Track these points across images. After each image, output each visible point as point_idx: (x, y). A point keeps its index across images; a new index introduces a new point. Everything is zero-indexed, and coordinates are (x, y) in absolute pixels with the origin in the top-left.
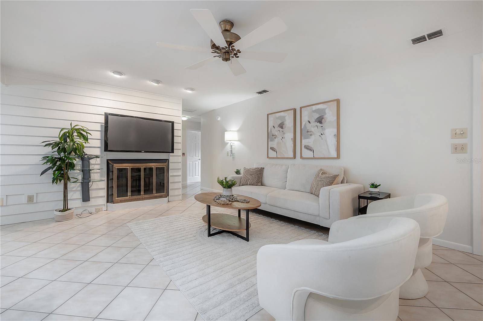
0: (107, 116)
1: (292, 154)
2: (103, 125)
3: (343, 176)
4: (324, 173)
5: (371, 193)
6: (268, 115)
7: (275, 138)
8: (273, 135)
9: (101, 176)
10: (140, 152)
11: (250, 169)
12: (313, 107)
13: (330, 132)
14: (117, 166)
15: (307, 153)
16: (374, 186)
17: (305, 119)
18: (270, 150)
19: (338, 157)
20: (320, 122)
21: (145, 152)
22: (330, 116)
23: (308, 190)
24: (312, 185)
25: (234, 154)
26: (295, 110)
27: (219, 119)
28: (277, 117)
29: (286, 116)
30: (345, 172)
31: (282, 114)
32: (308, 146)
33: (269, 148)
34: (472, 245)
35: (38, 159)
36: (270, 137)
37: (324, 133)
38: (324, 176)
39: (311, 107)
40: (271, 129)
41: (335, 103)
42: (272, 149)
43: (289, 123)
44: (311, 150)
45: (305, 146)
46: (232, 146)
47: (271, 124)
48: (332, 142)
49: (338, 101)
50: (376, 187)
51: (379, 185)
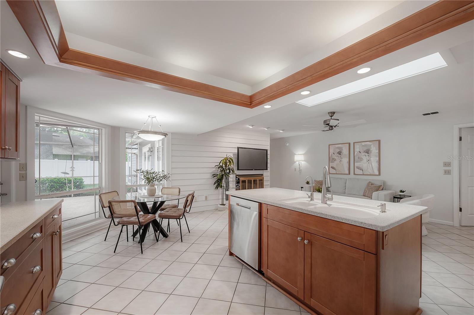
0: (238, 148)
1: (348, 172)
2: (236, 154)
3: (383, 186)
4: (372, 184)
5: (400, 195)
6: (329, 145)
7: (335, 161)
8: (333, 159)
9: (233, 185)
10: (252, 170)
11: (320, 181)
12: (363, 143)
13: (374, 160)
14: (241, 179)
15: (358, 171)
16: (401, 191)
17: (357, 150)
18: (331, 169)
19: (379, 174)
20: (368, 153)
21: (255, 170)
22: (374, 150)
23: (362, 194)
24: (364, 191)
25: (301, 170)
26: (349, 144)
27: (288, 144)
28: (336, 147)
29: (343, 147)
30: (384, 183)
31: (340, 145)
32: (359, 167)
33: (330, 167)
34: (453, 221)
35: (209, 176)
36: (331, 160)
37: (370, 160)
38: (373, 186)
39: (361, 143)
40: (332, 155)
41: (378, 142)
42: (332, 168)
43: (345, 151)
44: (361, 170)
45: (357, 167)
46: (299, 164)
47: (332, 151)
48: (375, 165)
49: (379, 141)
50: (403, 192)
51: (405, 191)
